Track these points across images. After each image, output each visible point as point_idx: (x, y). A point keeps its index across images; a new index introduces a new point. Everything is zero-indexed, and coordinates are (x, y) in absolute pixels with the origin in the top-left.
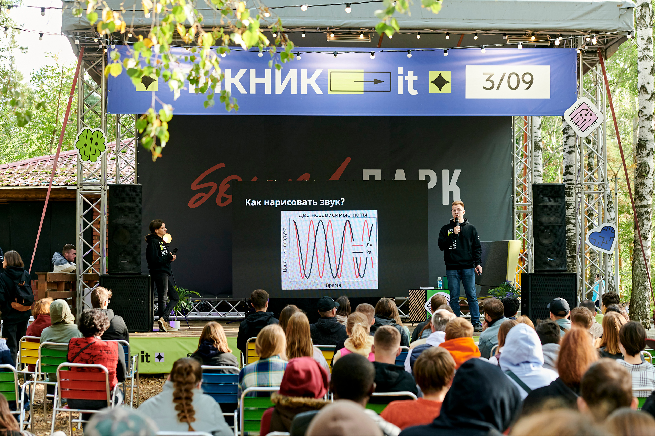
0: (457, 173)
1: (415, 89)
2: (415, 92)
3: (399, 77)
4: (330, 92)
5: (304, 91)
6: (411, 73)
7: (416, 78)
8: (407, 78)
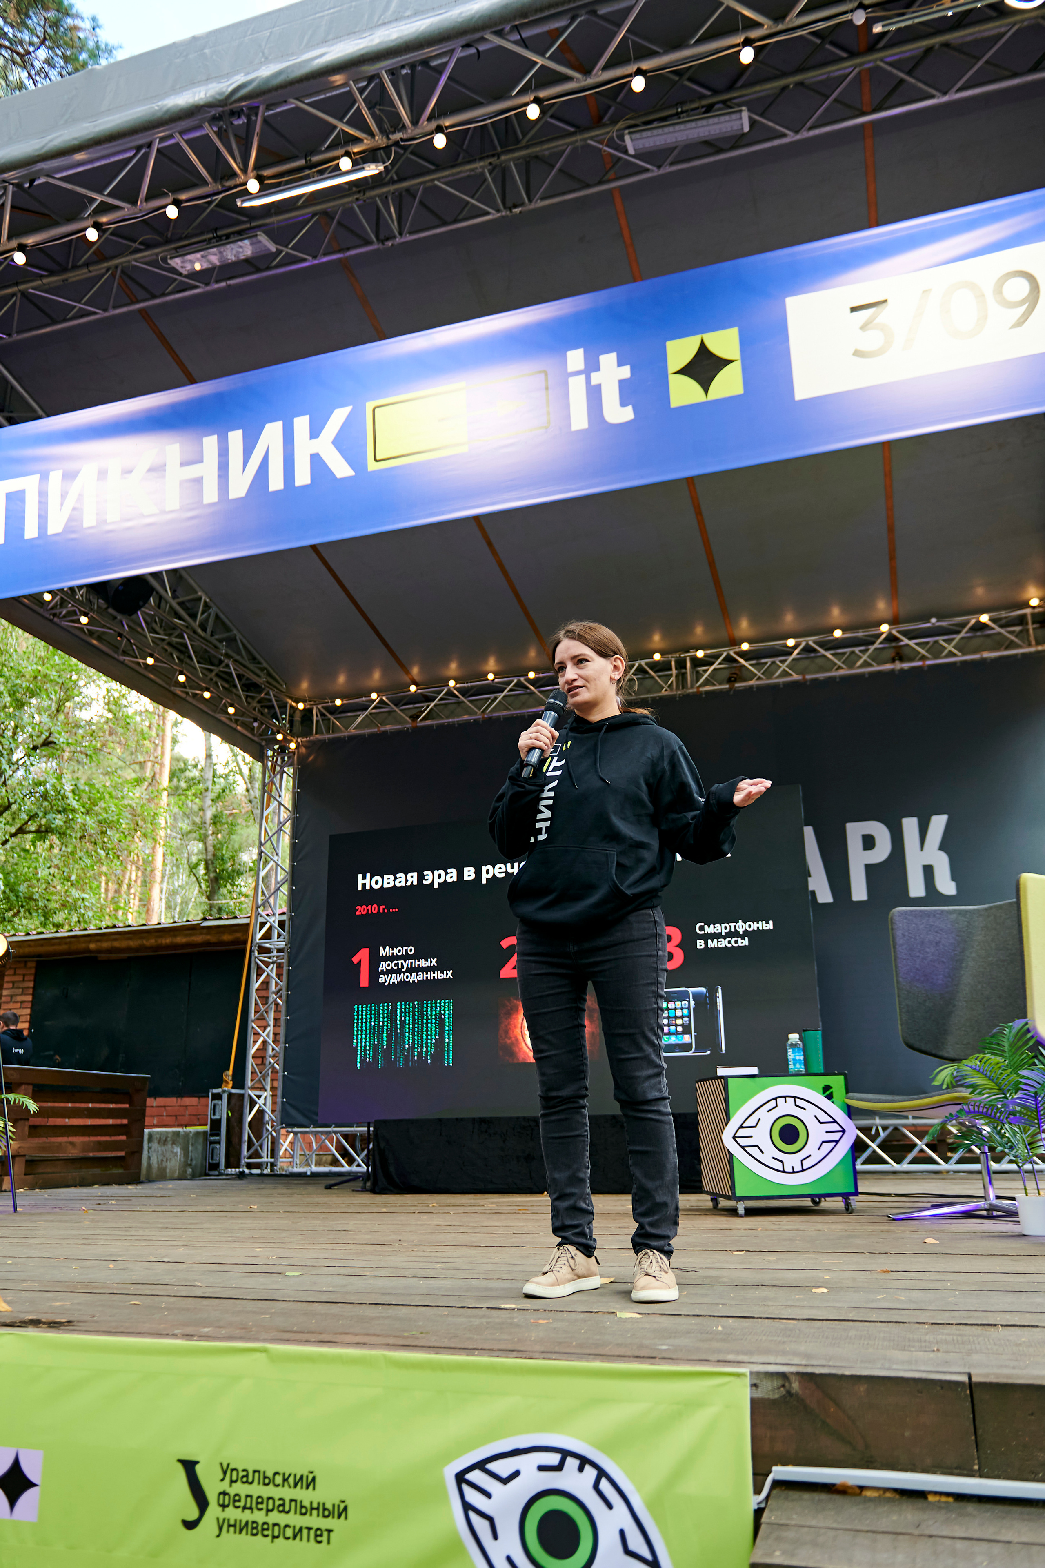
0: (938, 823)
1: (623, 404)
2: (627, 414)
3: (572, 380)
4: (372, 466)
5: (303, 477)
6: (609, 360)
7: (625, 372)
8: (596, 378)
